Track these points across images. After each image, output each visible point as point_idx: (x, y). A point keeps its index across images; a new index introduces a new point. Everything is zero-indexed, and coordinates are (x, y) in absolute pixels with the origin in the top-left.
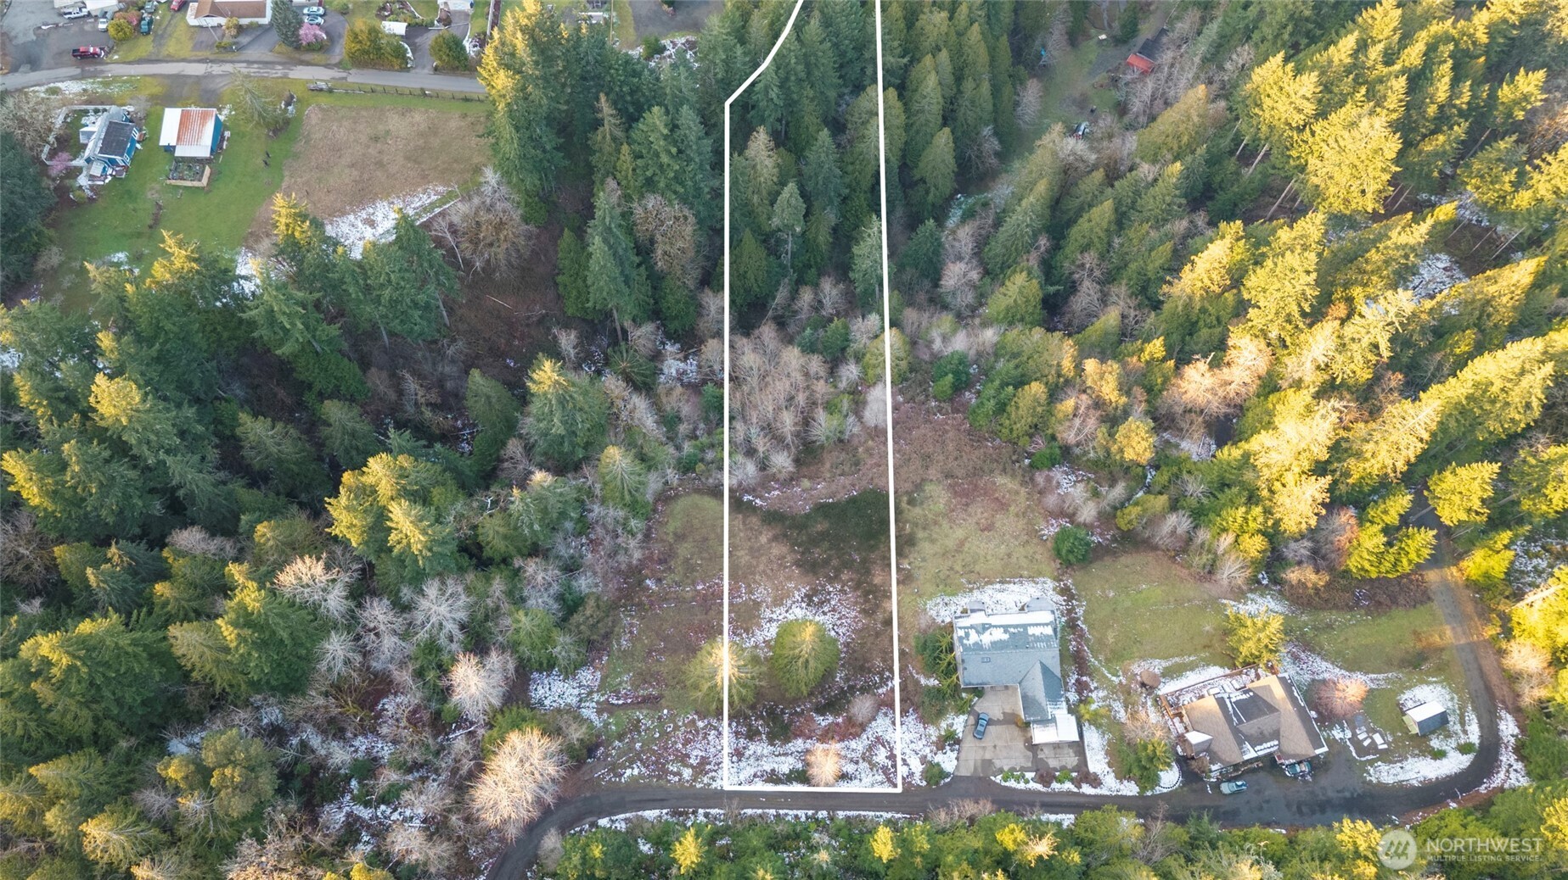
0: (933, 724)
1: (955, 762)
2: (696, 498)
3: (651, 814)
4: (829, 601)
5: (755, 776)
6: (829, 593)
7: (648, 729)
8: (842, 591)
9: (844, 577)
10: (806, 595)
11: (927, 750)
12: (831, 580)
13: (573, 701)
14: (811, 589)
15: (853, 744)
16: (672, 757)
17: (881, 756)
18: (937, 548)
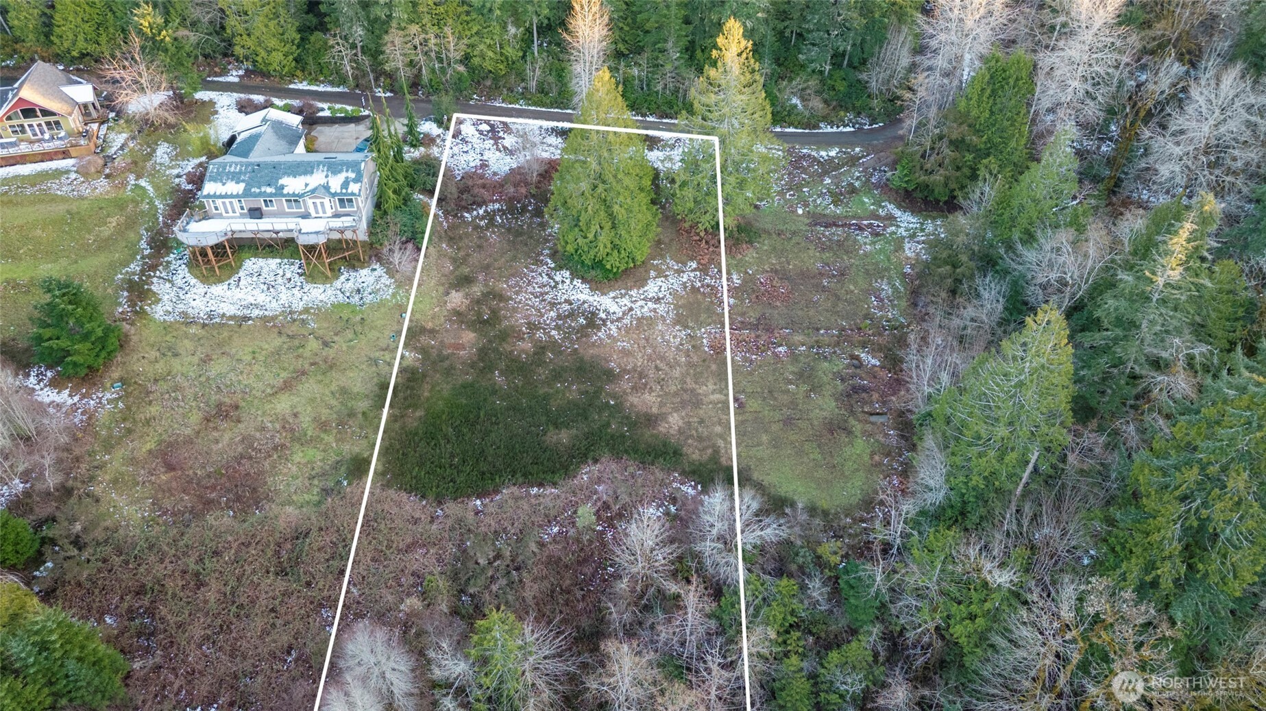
4: (559, 317)
6: (558, 328)
7: (819, 195)
8: (533, 327)
10: (597, 327)
12: (553, 345)
14: (587, 336)
15: (545, 155)
17: (510, 141)
18: (338, 380)
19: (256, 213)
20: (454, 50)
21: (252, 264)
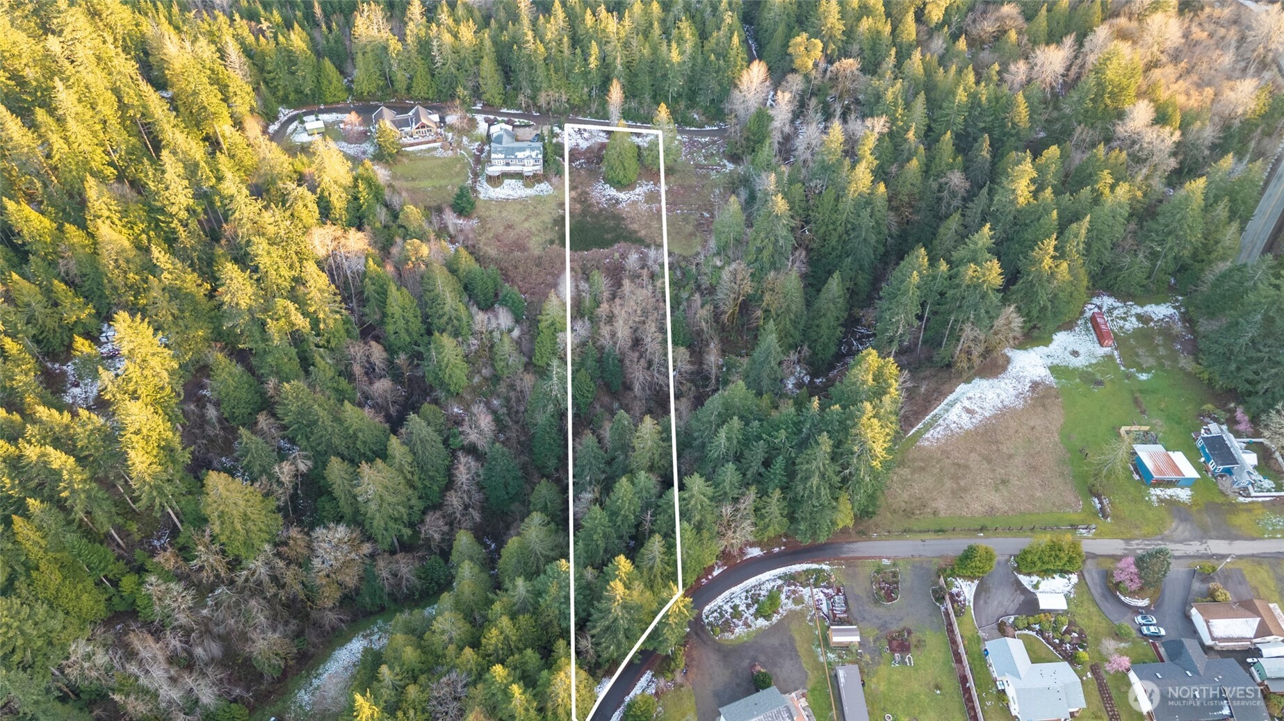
1: (552, 128)
4: (607, 200)
6: (606, 203)
10: (619, 204)
14: (616, 206)
15: (600, 140)
17: (586, 135)
18: (541, 218)
19: (508, 164)
20: (564, 98)
21: (507, 181)
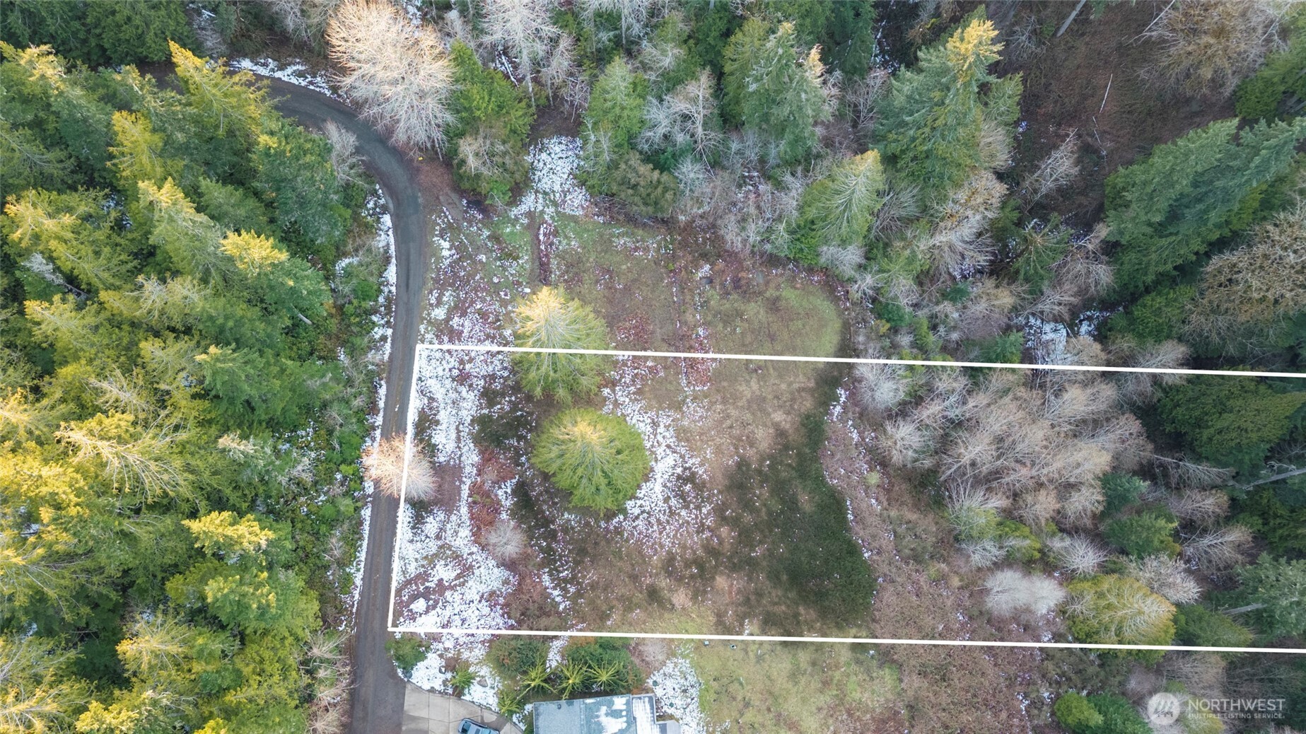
0: (488, 654)
1: (426, 686)
2: (837, 325)
3: (391, 273)
4: (687, 507)
5: (432, 399)
6: (698, 508)
7: (505, 269)
8: (701, 528)
9: (724, 531)
10: (693, 474)
11: (449, 644)
12: (719, 511)
13: (545, 184)
14: (704, 483)
15: (465, 532)
16: (462, 295)
17: (444, 572)
18: (782, 682)
